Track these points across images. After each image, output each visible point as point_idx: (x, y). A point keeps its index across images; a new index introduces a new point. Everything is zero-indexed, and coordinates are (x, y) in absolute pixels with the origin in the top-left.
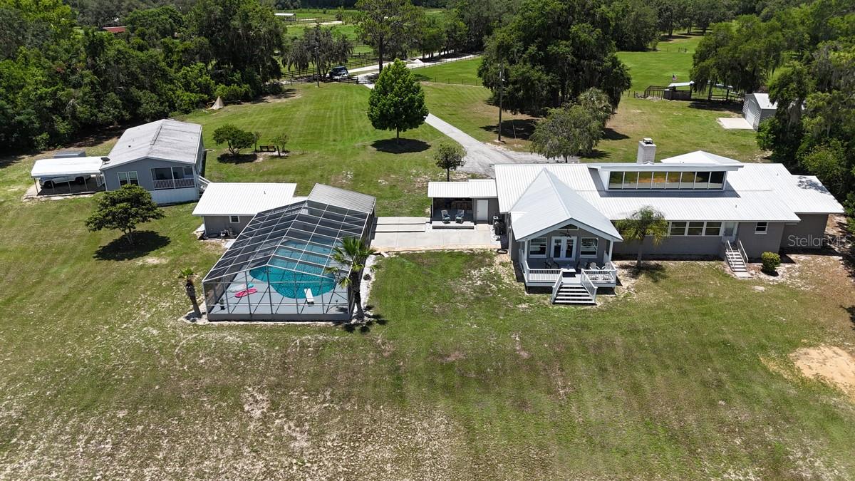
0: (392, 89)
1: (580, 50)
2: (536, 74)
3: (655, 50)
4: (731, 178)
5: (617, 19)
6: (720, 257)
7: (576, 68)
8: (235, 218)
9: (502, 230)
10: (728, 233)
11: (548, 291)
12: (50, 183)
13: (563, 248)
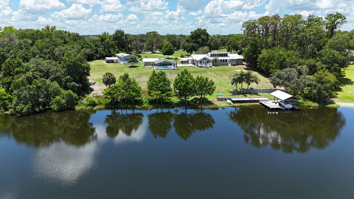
0: (168, 47)
1: (203, 40)
2: (195, 45)
4: (228, 55)
6: (228, 65)
7: (203, 44)
8: (150, 62)
9: (194, 64)
10: (228, 62)
11: (203, 67)
12: (108, 62)
13: (204, 62)
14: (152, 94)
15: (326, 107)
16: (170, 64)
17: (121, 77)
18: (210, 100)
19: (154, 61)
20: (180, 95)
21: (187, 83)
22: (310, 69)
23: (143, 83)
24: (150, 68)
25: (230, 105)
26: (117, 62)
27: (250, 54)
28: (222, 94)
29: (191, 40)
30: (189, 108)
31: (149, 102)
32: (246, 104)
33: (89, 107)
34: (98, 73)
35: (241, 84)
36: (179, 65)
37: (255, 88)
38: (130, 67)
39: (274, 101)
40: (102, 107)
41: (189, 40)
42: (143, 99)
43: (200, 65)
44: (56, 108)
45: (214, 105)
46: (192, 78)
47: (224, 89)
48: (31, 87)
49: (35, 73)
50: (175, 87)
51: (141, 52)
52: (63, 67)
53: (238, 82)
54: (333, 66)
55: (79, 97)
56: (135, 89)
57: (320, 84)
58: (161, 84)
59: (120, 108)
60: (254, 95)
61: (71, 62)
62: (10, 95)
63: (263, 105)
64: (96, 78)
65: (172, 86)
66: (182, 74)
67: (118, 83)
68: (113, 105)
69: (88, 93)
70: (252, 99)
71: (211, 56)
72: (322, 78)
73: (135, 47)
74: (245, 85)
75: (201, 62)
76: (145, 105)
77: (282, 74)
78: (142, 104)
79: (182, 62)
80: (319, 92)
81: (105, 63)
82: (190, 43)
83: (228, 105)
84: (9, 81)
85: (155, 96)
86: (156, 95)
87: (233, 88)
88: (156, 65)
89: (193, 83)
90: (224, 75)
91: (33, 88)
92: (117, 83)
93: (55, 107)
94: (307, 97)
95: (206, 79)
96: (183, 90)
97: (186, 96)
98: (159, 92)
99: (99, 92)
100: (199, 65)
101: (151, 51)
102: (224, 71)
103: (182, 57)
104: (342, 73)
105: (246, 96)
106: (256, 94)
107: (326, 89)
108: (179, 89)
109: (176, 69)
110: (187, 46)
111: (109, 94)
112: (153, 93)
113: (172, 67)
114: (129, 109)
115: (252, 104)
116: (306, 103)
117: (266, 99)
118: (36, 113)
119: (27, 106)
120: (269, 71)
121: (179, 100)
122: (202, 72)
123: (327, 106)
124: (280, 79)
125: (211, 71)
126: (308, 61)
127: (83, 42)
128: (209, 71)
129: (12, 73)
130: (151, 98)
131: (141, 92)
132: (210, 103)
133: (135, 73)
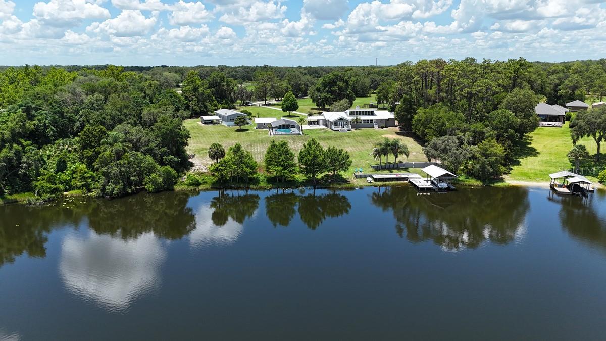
0: (289, 99)
1: (340, 89)
2: (328, 96)
3: (370, 96)
4: (375, 112)
5: (354, 84)
6: (373, 127)
7: (340, 94)
8: (264, 124)
9: (326, 125)
10: (375, 122)
11: (338, 131)
12: (206, 122)
13: (341, 124)
14: (271, 171)
15: (491, 186)
16: (293, 127)
17: (231, 149)
18: (345, 177)
19: (270, 122)
20: (307, 171)
21: (315, 156)
22: (474, 138)
23: (259, 155)
24: (265, 131)
25: (370, 184)
26: (217, 123)
27: (403, 113)
28: (361, 170)
29: (323, 88)
30: (317, 188)
31: (267, 180)
32: (391, 182)
33: (191, 188)
34: (195, 140)
35: (386, 157)
36: (306, 127)
37: (405, 161)
38: (238, 131)
39: (426, 179)
40: (208, 186)
41: (320, 89)
42: (259, 177)
43: (335, 128)
44: (151, 189)
45: (350, 183)
46: (321, 150)
47: (363, 162)
48: (122, 162)
49: (124, 144)
50: (300, 160)
51: (249, 103)
52: (157, 136)
53: (382, 154)
54: (507, 132)
55: (178, 174)
56: (249, 164)
57: (484, 158)
58: (283, 157)
59: (231, 188)
60: (402, 171)
61: (167, 130)
62: (92, 173)
63: (412, 184)
64: (194, 148)
65: (296, 160)
66: (309, 145)
67: (228, 157)
68: (221, 184)
69: (188, 169)
70: (399, 176)
71: (351, 114)
72: (486, 150)
73: (239, 96)
74: (391, 158)
75: (336, 123)
76: (262, 184)
77: (438, 143)
78: (259, 183)
79: (310, 123)
80: (483, 167)
81: (201, 124)
82: (321, 93)
83: (368, 184)
84: (90, 154)
85: (275, 173)
86: (276, 171)
87: (375, 161)
88: (274, 128)
89: (323, 156)
90: (367, 143)
91: (125, 163)
92: (226, 157)
93: (150, 187)
94: (470, 174)
95: (340, 150)
96: (310, 165)
97: (314, 173)
98: (281, 168)
99: (202, 167)
100: (333, 127)
101: (262, 100)
102: (368, 137)
103: (310, 115)
104: (528, 140)
105: (392, 172)
106: (406, 170)
107: (492, 164)
108: (306, 164)
109: (301, 133)
110: (317, 97)
111: (217, 170)
112: (272, 169)
113: (296, 131)
114: (242, 189)
115: (399, 182)
116: (467, 181)
117: (417, 176)
118: (128, 194)
119: (118, 186)
120: (425, 138)
121: (305, 178)
122: (336, 138)
123: (493, 185)
124: (436, 150)
125: (349, 137)
126: (473, 127)
127: (169, 95)
128: (346, 136)
129: (93, 144)
130: (269, 175)
131: (256, 168)
132: (345, 181)
133: (245, 140)
